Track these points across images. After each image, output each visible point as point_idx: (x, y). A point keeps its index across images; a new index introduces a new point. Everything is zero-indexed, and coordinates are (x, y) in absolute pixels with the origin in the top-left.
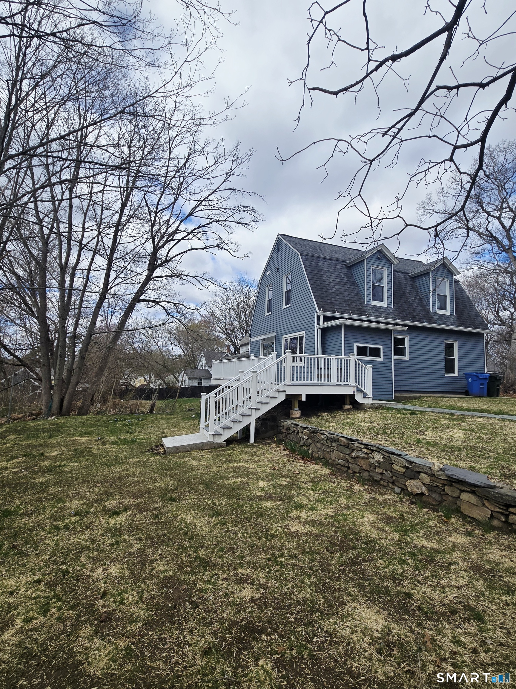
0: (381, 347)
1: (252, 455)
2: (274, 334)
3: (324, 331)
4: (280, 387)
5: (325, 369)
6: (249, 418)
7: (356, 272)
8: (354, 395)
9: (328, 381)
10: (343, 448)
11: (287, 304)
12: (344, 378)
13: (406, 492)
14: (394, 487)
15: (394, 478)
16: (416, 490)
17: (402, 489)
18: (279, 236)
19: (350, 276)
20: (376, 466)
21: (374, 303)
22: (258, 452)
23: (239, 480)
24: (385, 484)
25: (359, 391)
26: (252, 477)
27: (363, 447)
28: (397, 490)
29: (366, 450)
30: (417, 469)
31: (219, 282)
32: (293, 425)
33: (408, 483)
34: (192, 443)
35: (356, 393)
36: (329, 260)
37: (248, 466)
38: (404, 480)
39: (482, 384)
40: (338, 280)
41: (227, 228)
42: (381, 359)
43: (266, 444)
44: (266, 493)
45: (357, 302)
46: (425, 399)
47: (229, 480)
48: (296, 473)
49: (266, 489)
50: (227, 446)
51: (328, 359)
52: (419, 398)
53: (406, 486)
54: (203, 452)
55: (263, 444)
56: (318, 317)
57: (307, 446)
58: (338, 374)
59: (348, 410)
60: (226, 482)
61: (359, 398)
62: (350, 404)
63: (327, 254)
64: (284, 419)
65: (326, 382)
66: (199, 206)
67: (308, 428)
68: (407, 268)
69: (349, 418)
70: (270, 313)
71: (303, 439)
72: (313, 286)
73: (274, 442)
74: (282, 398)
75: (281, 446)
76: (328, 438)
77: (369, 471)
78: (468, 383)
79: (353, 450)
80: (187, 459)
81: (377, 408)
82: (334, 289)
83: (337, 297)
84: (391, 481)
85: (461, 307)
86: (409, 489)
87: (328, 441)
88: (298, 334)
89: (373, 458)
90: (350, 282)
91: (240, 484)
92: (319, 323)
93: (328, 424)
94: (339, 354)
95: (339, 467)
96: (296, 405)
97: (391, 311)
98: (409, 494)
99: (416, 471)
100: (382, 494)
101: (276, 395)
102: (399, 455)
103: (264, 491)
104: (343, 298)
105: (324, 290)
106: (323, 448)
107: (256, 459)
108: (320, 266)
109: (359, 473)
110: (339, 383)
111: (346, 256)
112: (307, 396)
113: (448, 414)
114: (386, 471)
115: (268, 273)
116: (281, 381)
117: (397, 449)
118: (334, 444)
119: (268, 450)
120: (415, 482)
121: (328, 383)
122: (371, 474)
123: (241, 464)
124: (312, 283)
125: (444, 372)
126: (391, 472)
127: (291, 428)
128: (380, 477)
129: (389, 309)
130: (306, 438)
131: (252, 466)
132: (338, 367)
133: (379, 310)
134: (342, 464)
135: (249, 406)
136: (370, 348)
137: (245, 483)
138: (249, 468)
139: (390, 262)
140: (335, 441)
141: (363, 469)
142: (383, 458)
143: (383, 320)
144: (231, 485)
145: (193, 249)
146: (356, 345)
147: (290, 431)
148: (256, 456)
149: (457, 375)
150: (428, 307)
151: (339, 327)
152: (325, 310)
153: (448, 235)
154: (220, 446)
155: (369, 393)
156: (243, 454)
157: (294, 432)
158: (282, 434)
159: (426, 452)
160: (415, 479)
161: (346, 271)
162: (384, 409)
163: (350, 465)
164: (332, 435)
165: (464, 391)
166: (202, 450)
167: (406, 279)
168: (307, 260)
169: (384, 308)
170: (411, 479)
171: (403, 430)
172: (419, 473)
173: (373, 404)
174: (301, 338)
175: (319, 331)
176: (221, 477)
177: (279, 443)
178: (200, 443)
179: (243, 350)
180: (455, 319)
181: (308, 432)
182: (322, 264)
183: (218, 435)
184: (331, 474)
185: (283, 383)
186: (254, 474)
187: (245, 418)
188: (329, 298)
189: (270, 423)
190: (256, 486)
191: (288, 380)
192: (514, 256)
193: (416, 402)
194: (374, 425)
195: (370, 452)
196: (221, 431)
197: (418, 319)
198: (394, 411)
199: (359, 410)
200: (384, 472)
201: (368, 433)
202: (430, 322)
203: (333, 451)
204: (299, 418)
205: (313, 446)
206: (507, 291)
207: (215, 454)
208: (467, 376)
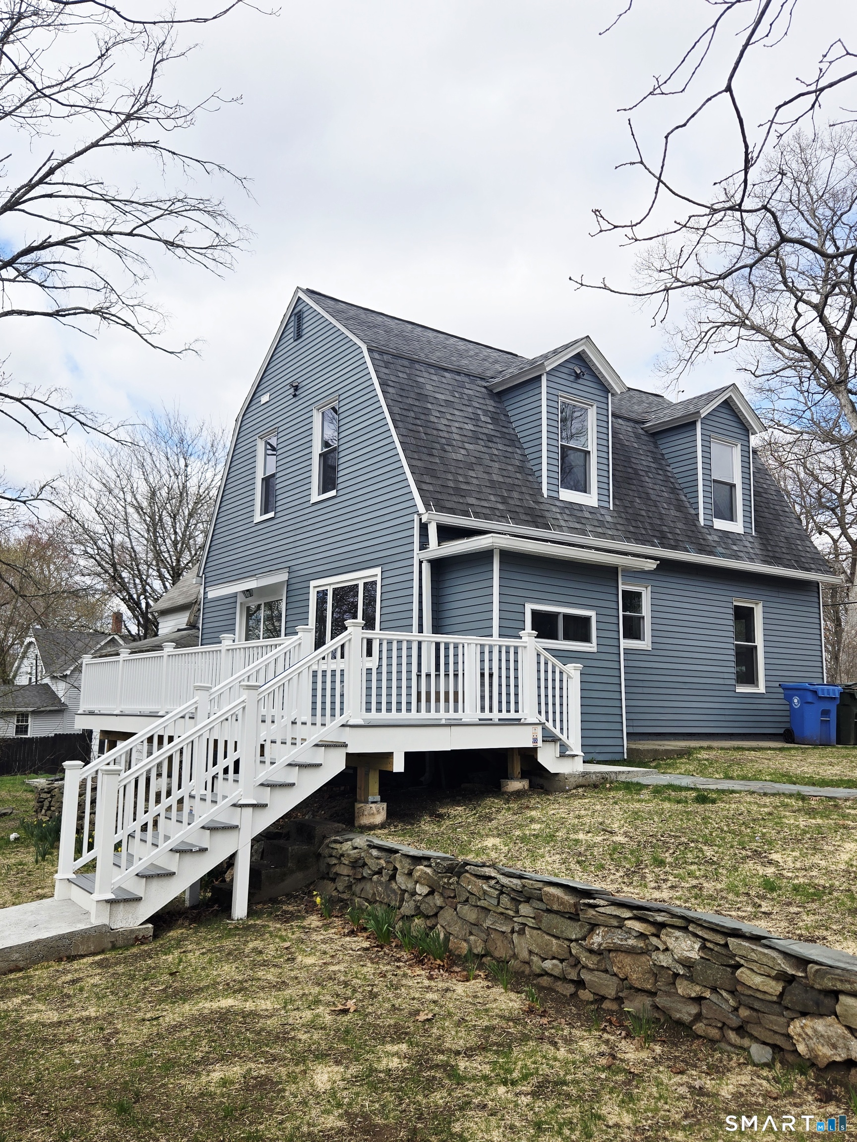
0: (592, 614)
1: (254, 965)
2: (283, 577)
3: (439, 566)
4: (331, 731)
5: (437, 676)
6: (230, 836)
7: (516, 408)
8: (534, 750)
9: (456, 710)
10: (557, 920)
11: (325, 489)
12: (500, 702)
13: (790, 1058)
14: (746, 1042)
15: (744, 1013)
16: (826, 1052)
17: (775, 1047)
18: (301, 294)
19: (500, 419)
20: (676, 975)
21: (567, 495)
22: (271, 951)
23: (236, 1071)
24: (714, 1033)
25: (550, 738)
26: (276, 1050)
27: (627, 914)
28: (759, 1053)
29: (638, 926)
30: (828, 984)
31: (101, 420)
32: (375, 852)
33: (795, 1028)
34: (33, 938)
35: (540, 743)
36: (446, 370)
37: (249, 1006)
38: (782, 1020)
39: (825, 713)
40: (470, 427)
41: (129, 261)
42: (591, 647)
43: (287, 918)
44: (349, 1116)
45: (524, 489)
46: (703, 755)
47: (199, 1074)
48: (422, 1017)
49: (345, 1096)
50: (156, 936)
51: (456, 647)
52: (686, 753)
53: (789, 1037)
54: (76, 965)
55: (277, 919)
56: (424, 528)
57: (427, 917)
58: (483, 691)
59: (519, 795)
60: (190, 1085)
61: (548, 759)
62: (523, 776)
63: (438, 354)
64: (337, 833)
65: (452, 715)
66: (41, 181)
67: (428, 859)
68: (637, 410)
69: (532, 820)
70: (271, 515)
71: (414, 893)
72: (408, 440)
73: (311, 908)
74: (335, 765)
75: (338, 922)
76: (502, 890)
77: (652, 994)
78: (792, 709)
79: (593, 927)
80: (17, 1001)
81: (595, 786)
82: (463, 452)
83: (472, 473)
84: (734, 1022)
85: (767, 515)
86: (801, 1048)
87: (505, 899)
88: (358, 578)
89: (667, 949)
90: (503, 435)
91: (247, 1088)
92: (424, 545)
93: (477, 844)
94: (486, 631)
95: (545, 981)
96: (374, 786)
97: (609, 519)
98: (807, 1065)
99: (820, 991)
100: (717, 1071)
101: (319, 756)
102: (756, 939)
103: (339, 1105)
104: (486, 476)
105: (435, 452)
106: (488, 923)
107: (270, 975)
108: (420, 386)
109: (619, 1000)
110: (487, 715)
111: (487, 364)
112: (409, 756)
113: (791, 796)
114: (714, 990)
115: (265, 399)
116: (333, 715)
117: (718, 912)
118: (525, 909)
119: (302, 941)
120: (820, 1025)
121: (456, 716)
122: (660, 1001)
123: (226, 1003)
124: (405, 432)
125: (733, 682)
126: (732, 992)
127: (369, 862)
128: (693, 1010)
129: (603, 511)
130: (421, 889)
131: (265, 1004)
132: (482, 669)
133: (579, 514)
134: (556, 972)
135: (232, 798)
136: (567, 617)
137: (264, 1083)
138: (254, 1014)
139: (605, 389)
140: (528, 900)
141: (631, 987)
142: (703, 948)
143: (591, 540)
144: (212, 1096)
145: (20, 313)
146: (529, 607)
147: (366, 872)
148: (265, 964)
149: (762, 689)
150: (693, 512)
151: (485, 556)
152: (441, 508)
153: (705, 340)
154: (134, 939)
155: (575, 742)
156: (219, 960)
157: (379, 872)
158: (333, 880)
159: (809, 919)
160: (821, 1015)
161: (490, 405)
162: (617, 789)
163: (586, 976)
164: (515, 881)
165: (781, 731)
166: (71, 958)
167: (638, 436)
168: (387, 365)
169: (592, 510)
170: (804, 1014)
171: (709, 852)
172: (835, 994)
173: (585, 774)
174: (370, 587)
175: (426, 567)
176: (169, 1065)
177: (327, 912)
178: (61, 937)
179: (167, 626)
180: (756, 545)
181: (429, 870)
182: (429, 382)
183: (126, 901)
184: (531, 1011)
185: (339, 720)
186: (283, 1037)
187: (220, 837)
188: (450, 477)
189: (295, 848)
190: (304, 1087)
191: (354, 712)
192: (852, 403)
193: (684, 765)
194: (615, 839)
195: (653, 930)
196: (137, 888)
197: (672, 542)
198: (645, 795)
199: (547, 792)
200: (707, 994)
201: (607, 863)
202: (702, 550)
203: (521, 932)
204: (382, 826)
205: (447, 915)
206: (825, 485)
207: (120, 969)
208: (789, 691)
